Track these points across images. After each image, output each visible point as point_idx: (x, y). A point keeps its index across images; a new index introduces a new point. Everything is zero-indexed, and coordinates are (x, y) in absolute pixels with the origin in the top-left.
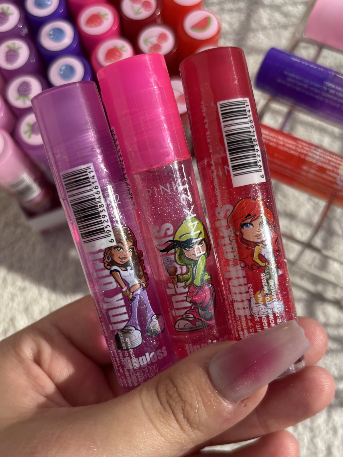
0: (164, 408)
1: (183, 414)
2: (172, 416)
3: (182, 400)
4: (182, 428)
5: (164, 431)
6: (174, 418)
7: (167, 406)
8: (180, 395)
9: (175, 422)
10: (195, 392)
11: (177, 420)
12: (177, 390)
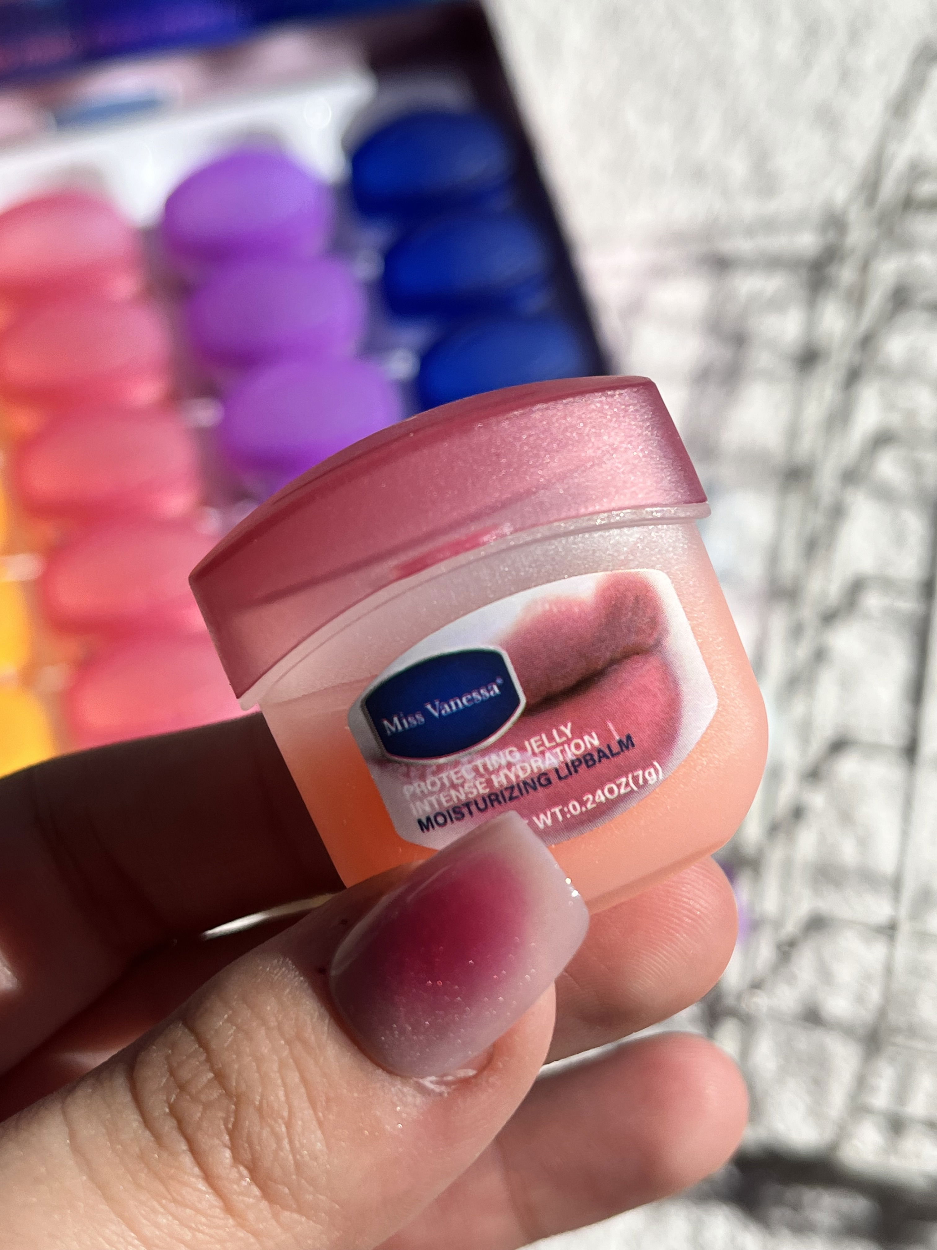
0: (158, 1137)
1: (234, 1148)
2: (187, 1160)
3: (228, 1094)
4: (229, 1208)
5: (157, 1225)
6: (196, 1170)
7: (168, 1126)
8: (220, 1077)
9: (202, 1186)
10: (275, 1057)
11: (208, 1177)
12: (209, 1060)
